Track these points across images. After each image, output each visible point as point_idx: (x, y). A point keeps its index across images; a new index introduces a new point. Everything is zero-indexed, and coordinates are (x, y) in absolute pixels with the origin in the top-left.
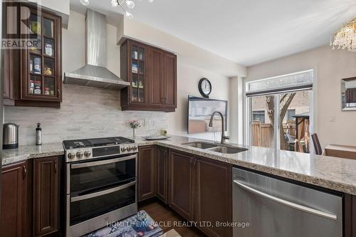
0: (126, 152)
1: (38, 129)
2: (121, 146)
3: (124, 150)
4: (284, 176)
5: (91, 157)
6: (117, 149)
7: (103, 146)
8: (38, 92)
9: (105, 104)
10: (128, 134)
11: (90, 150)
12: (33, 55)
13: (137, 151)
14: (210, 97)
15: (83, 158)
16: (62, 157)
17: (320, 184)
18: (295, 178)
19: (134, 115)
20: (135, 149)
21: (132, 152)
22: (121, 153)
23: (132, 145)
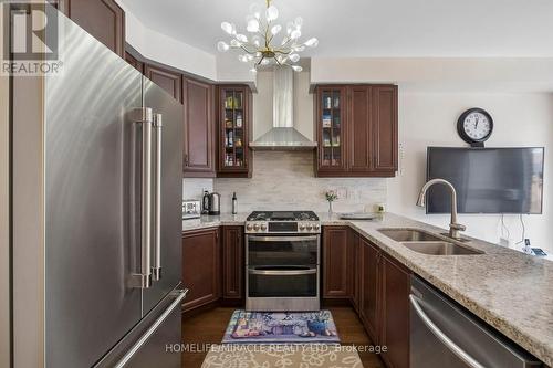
0: (305, 231)
1: (234, 199)
2: (300, 224)
3: (302, 229)
4: (460, 302)
5: (267, 232)
6: (294, 227)
7: (284, 221)
8: (231, 164)
9: (295, 170)
10: (321, 208)
11: (265, 224)
12: (228, 131)
13: (319, 231)
14: (487, 144)
15: (260, 231)
16: (243, 227)
17: (502, 329)
18: (472, 309)
19: (331, 184)
20: (316, 228)
21: (312, 231)
22: (299, 231)
23: (312, 224)
